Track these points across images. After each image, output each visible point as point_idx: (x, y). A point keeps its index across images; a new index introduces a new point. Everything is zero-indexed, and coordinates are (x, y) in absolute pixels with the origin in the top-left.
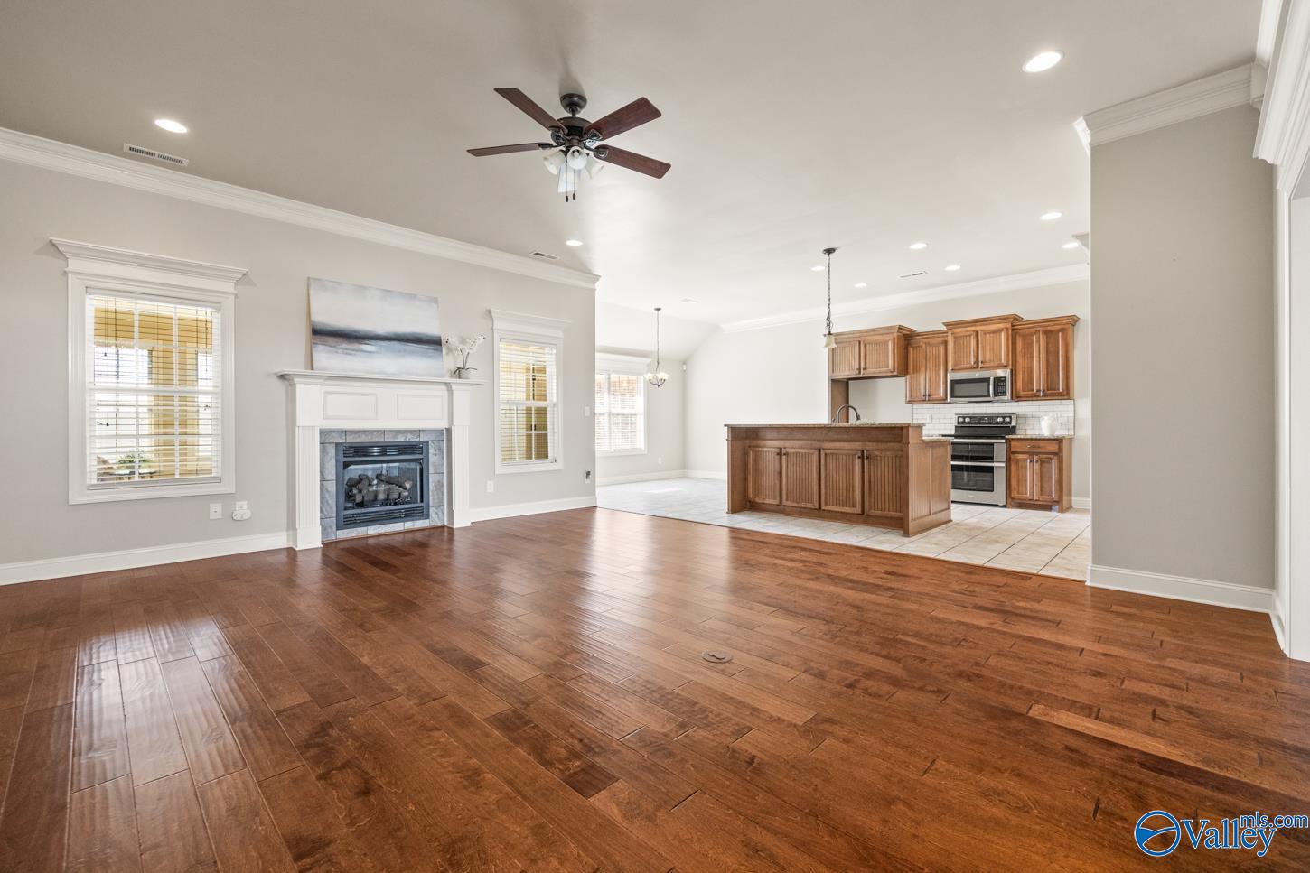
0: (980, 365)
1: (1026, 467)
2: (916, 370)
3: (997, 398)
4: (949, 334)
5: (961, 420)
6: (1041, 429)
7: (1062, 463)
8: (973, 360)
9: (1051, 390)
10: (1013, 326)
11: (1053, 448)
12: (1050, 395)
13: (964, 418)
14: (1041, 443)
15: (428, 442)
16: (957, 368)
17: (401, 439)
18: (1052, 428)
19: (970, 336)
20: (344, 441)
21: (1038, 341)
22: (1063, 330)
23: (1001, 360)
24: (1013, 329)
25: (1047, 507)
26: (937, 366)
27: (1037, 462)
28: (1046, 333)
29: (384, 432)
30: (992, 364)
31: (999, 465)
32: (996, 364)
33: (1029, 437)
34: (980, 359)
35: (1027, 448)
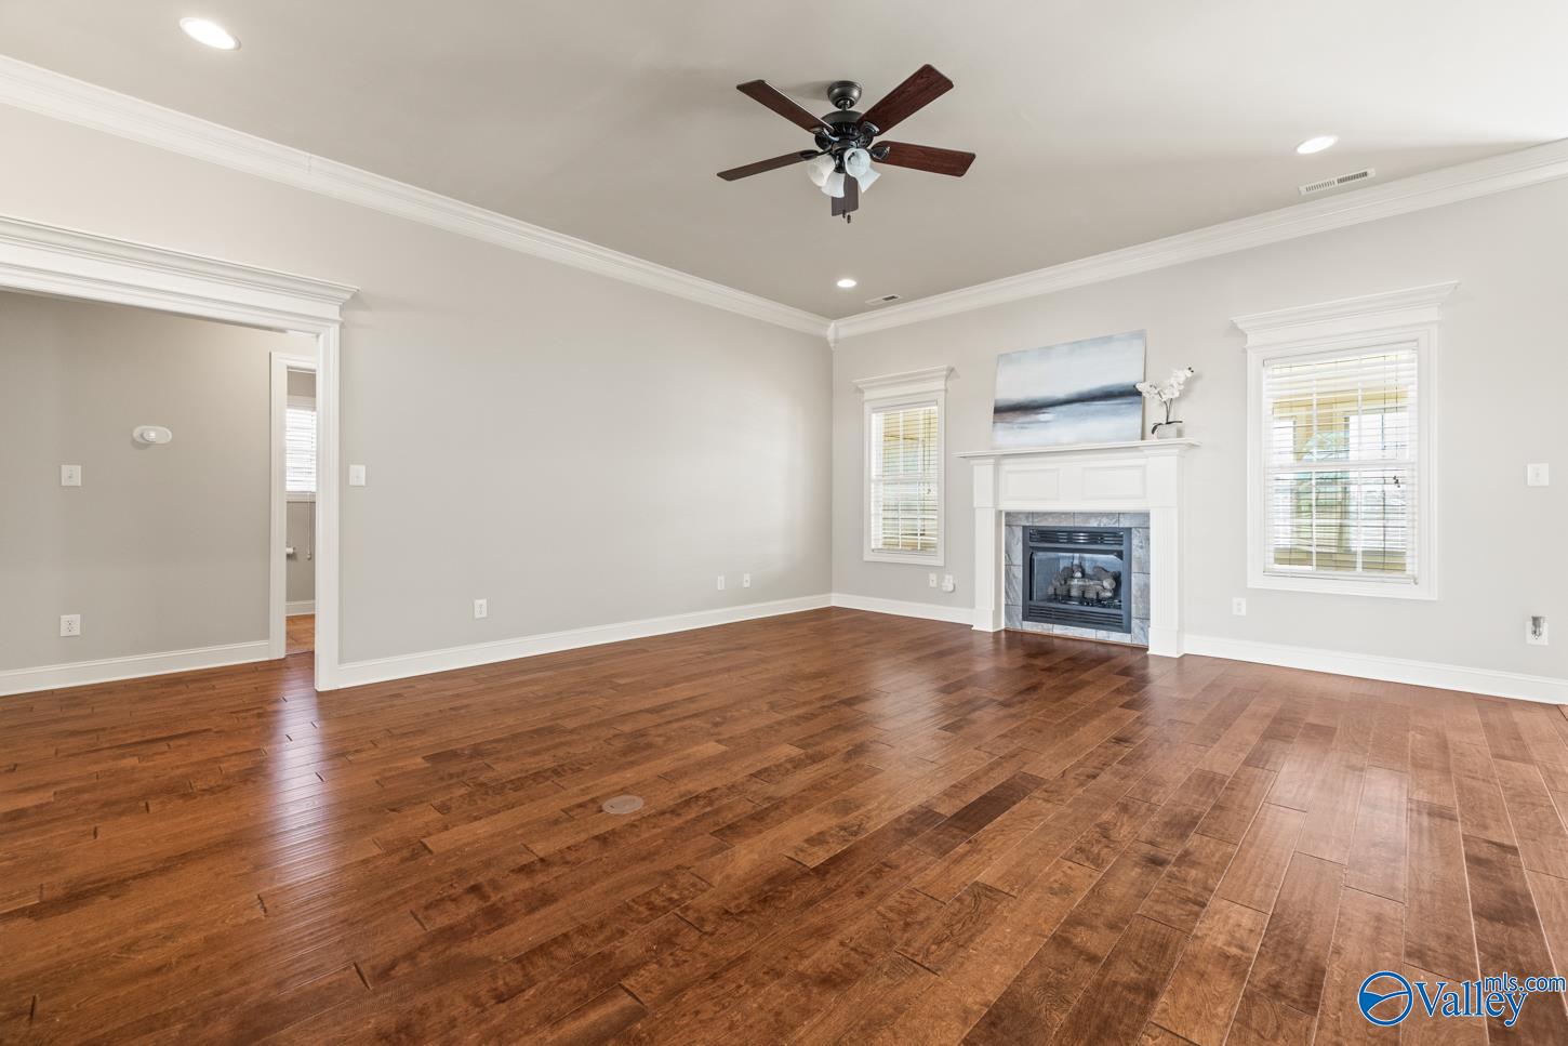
15: (1131, 529)
17: (1093, 524)
20: (1030, 524)
29: (1073, 515)
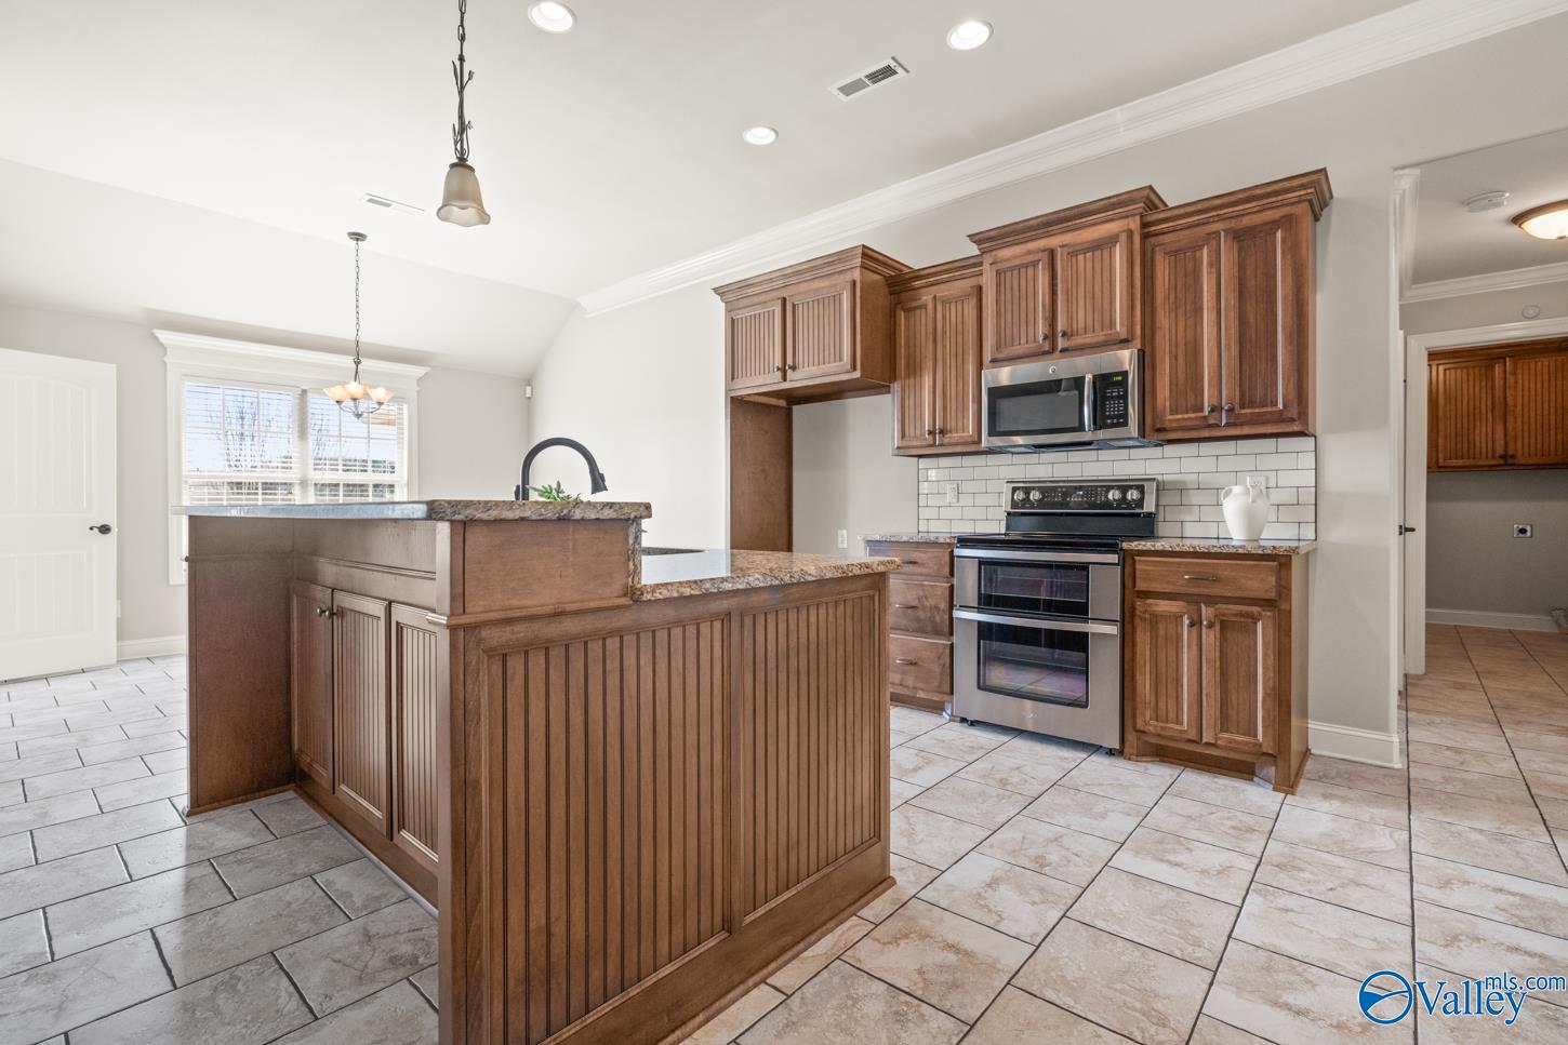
0: (1061, 343)
1: (1179, 639)
2: (914, 371)
3: (1102, 434)
4: (986, 266)
5: (1020, 496)
6: (1221, 522)
7: (1288, 634)
8: (1041, 329)
9: (1252, 404)
10: (1144, 225)
11: (1259, 583)
12: (1251, 422)
13: (1027, 491)
14: (1224, 569)
16: (1000, 356)
18: (1252, 522)
19: (1035, 264)
21: (1216, 263)
22: (1288, 222)
23: (1112, 324)
24: (1145, 237)
25: (1242, 769)
26: (960, 355)
27: (1211, 625)
28: (1238, 236)
30: (1089, 339)
31: (1102, 629)
32: (1100, 337)
33: (1187, 545)
34: (1060, 328)
35: (1182, 581)
